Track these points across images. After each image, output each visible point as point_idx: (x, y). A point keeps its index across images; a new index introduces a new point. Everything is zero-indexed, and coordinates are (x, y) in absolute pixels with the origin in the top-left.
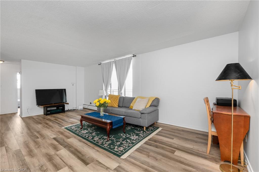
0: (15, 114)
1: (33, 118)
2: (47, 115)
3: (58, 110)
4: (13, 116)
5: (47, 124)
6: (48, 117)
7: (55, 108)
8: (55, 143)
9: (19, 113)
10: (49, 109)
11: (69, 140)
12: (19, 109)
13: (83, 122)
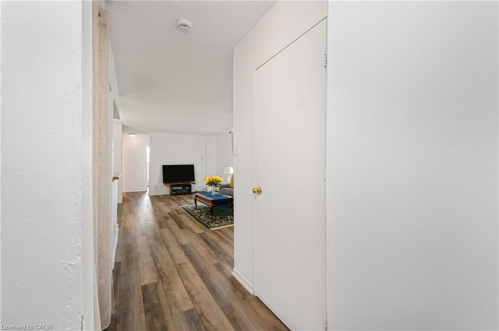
0: (145, 192)
1: (159, 197)
2: (172, 195)
3: (184, 191)
4: (143, 194)
5: (169, 202)
6: (173, 197)
7: (181, 188)
8: (168, 216)
9: (148, 192)
10: (174, 188)
11: (179, 215)
12: (148, 188)
13: (197, 202)
